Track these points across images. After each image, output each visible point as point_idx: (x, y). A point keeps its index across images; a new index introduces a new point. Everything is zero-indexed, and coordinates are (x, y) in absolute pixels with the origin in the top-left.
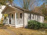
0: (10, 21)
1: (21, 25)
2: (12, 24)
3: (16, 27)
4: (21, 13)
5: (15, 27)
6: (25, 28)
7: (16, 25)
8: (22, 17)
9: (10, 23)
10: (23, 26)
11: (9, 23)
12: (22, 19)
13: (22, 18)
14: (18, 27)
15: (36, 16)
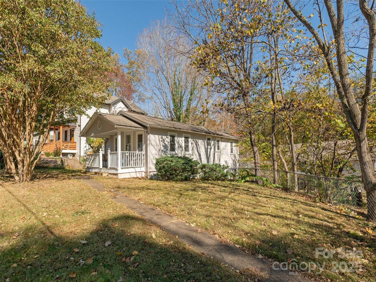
0: (105, 160)
1: (138, 169)
2: (111, 168)
3: (121, 177)
4: (140, 133)
5: (116, 174)
6: (151, 179)
7: (120, 171)
8: (144, 147)
9: (105, 166)
10: (146, 172)
11: (101, 166)
12: (144, 152)
13: (142, 150)
14: (127, 176)
15: (200, 142)
